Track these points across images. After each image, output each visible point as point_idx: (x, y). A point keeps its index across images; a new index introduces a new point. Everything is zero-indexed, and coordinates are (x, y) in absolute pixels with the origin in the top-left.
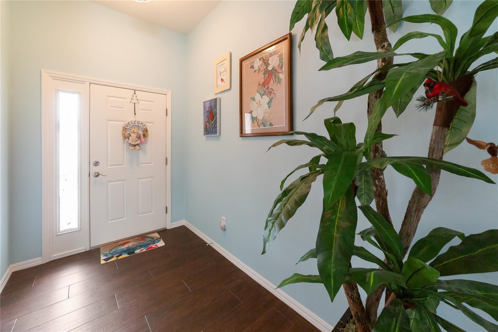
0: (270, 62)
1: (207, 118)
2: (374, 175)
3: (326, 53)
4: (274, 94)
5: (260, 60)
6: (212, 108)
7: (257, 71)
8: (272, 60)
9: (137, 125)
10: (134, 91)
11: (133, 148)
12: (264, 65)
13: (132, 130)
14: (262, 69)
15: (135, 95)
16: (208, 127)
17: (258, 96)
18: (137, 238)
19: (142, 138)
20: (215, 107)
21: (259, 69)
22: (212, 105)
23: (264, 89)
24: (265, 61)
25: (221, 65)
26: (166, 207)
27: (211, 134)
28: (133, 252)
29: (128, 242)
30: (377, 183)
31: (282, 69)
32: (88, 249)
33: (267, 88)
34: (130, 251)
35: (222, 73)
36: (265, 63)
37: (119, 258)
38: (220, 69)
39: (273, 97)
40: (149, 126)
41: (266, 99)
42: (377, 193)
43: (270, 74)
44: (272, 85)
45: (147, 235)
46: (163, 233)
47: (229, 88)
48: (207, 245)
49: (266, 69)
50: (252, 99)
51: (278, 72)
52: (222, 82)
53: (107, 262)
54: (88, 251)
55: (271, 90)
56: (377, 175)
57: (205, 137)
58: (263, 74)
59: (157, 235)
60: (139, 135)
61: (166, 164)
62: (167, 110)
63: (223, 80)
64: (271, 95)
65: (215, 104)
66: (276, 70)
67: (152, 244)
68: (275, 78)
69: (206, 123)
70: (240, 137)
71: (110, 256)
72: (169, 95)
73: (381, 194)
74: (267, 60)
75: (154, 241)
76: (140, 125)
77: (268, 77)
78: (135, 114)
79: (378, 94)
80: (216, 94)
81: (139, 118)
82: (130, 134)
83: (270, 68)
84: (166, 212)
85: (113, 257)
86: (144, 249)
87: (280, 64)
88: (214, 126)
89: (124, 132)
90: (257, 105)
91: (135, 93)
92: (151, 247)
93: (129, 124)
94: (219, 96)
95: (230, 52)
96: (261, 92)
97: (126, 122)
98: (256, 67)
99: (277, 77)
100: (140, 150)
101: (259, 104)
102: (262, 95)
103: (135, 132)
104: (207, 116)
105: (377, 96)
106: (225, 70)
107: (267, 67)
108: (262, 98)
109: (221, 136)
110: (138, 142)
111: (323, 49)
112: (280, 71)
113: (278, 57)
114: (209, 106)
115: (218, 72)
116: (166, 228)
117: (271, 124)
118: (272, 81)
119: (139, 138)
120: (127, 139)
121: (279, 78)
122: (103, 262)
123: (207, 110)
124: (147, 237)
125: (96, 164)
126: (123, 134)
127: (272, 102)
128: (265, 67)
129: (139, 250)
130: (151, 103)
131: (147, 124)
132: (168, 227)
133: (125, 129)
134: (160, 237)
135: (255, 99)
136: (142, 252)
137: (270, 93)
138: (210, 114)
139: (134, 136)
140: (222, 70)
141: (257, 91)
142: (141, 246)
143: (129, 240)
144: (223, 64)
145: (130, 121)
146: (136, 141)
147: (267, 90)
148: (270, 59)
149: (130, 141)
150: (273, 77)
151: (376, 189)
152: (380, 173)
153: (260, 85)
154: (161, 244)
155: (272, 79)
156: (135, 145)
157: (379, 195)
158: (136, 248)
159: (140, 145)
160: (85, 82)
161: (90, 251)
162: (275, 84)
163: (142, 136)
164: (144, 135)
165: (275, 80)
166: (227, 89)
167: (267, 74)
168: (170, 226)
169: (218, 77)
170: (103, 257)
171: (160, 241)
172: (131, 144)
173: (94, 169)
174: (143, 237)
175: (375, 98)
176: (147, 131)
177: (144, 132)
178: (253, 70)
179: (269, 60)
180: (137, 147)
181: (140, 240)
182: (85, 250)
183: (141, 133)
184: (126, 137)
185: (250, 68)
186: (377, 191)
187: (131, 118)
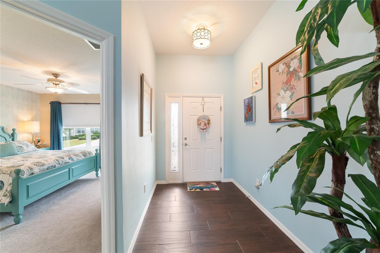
0: (291, 65)
1: (246, 111)
2: (370, 151)
3: (319, 60)
4: (295, 89)
5: (283, 65)
6: (249, 104)
7: (282, 73)
8: (293, 63)
9: (204, 117)
10: (203, 98)
11: (202, 131)
12: (286, 67)
13: (202, 121)
14: (285, 71)
15: (203, 100)
16: (247, 117)
17: (282, 92)
18: (204, 183)
19: (207, 125)
20: (251, 102)
21: (283, 72)
22: (249, 101)
23: (287, 86)
24: (287, 65)
25: (255, 73)
26: (221, 168)
27: (249, 121)
28: (202, 190)
29: (200, 184)
30: (372, 157)
31: (301, 69)
32: (182, 183)
33: (289, 85)
34: (201, 189)
35: (256, 78)
36: (287, 66)
37: (196, 190)
38: (255, 75)
39: (294, 92)
40: (211, 118)
41: (289, 93)
42: (373, 166)
43: (292, 74)
44: (294, 82)
45: (210, 183)
46: (219, 183)
47: (261, 88)
48: (246, 197)
49: (288, 71)
50: (277, 95)
51: (298, 71)
52: (256, 84)
53: (191, 191)
54: (182, 184)
55: (292, 86)
56: (372, 150)
57: (245, 123)
58: (286, 75)
59: (215, 184)
60: (205, 123)
61: (221, 141)
62: (221, 107)
63: (257, 83)
64: (292, 90)
65: (251, 100)
66: (296, 71)
67: (212, 188)
68: (296, 77)
69: (245, 114)
70: (269, 123)
71: (191, 188)
72: (222, 98)
73: (377, 167)
74: (289, 64)
75: (213, 186)
76: (206, 118)
77: (290, 76)
78: (203, 111)
79: (372, 84)
80: (252, 93)
81: (206, 113)
82: (201, 123)
83: (291, 70)
84: (221, 172)
85: (193, 189)
86: (208, 189)
87: (300, 65)
88: (251, 116)
89: (198, 122)
90: (281, 99)
91: (203, 99)
92: (212, 189)
93: (200, 117)
94: (254, 94)
95: (261, 62)
96: (285, 88)
97: (199, 116)
98: (280, 70)
99: (297, 76)
100: (206, 132)
101: (283, 98)
102: (285, 91)
103: (203, 121)
104: (246, 109)
105: (371, 85)
106: (258, 76)
107: (289, 69)
108: (285, 93)
109: (256, 122)
110: (205, 127)
111: (316, 58)
112: (299, 71)
113: (298, 60)
114: (247, 102)
115: (254, 78)
116: (221, 181)
117: (293, 112)
118: (293, 79)
119: (206, 125)
120: (199, 126)
121: (299, 76)
122: (189, 190)
123: (246, 105)
124: (210, 184)
125: (186, 139)
126: (197, 123)
127: (293, 95)
128: (288, 69)
129: (206, 189)
130: (212, 104)
131: (210, 117)
132: (222, 181)
133: (198, 120)
134: (217, 185)
135: (280, 94)
136: (207, 190)
137: (292, 88)
138: (248, 107)
139: (203, 123)
140: (256, 76)
141: (282, 88)
142: (206, 188)
143: (200, 183)
144: (257, 72)
145: (201, 115)
146: (204, 127)
147: (289, 87)
148: (292, 62)
149: (201, 127)
150: (294, 77)
151: (372, 162)
152: (375, 149)
153: (283, 83)
154: (217, 189)
155: (293, 77)
156: (203, 129)
157: (375, 167)
158: (204, 188)
159: (206, 129)
160: (181, 97)
161: (183, 183)
162: (296, 81)
163: (207, 124)
164: (208, 123)
165: (296, 78)
166: (259, 89)
167: (289, 75)
168: (223, 180)
169: (253, 81)
170: (188, 188)
171: (217, 187)
172: (201, 128)
173: (185, 142)
174: (208, 183)
175: (368, 87)
176: (210, 120)
177: (208, 121)
178: (278, 73)
179: (290, 64)
180: (204, 130)
181: (206, 184)
182: (181, 183)
183: (206, 122)
184: (199, 124)
185: (276, 72)
186: (372, 164)
187: (201, 114)
